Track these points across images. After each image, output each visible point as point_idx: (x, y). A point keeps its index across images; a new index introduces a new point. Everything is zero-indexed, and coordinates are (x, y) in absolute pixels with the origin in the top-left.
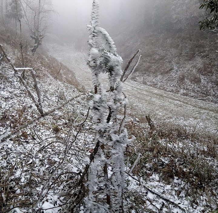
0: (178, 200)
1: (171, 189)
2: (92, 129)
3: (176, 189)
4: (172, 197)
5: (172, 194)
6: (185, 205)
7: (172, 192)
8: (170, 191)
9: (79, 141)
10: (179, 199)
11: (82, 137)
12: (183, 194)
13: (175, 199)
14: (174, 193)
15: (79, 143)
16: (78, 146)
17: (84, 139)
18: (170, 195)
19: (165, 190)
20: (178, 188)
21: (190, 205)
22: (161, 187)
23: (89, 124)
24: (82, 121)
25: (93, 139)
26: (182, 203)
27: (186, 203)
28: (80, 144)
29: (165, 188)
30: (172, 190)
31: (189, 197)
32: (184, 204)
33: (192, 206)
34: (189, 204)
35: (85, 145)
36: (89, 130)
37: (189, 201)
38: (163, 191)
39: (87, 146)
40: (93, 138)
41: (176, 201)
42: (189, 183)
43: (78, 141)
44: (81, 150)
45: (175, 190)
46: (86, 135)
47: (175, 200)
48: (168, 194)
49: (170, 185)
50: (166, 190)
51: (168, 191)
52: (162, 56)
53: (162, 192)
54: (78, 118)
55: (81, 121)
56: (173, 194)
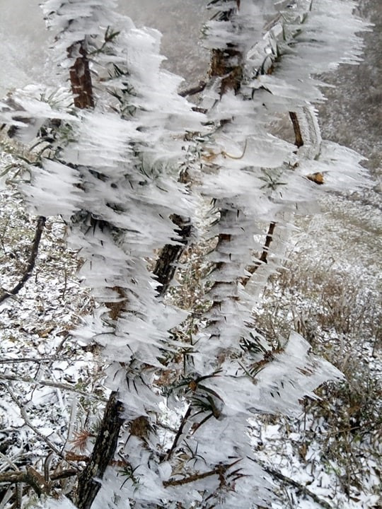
0: (301, 470)
1: (280, 437)
2: (55, 259)
3: (294, 436)
4: (285, 461)
5: (285, 453)
6: (325, 488)
7: (284, 446)
8: (277, 443)
9: (21, 305)
10: (304, 468)
11: (30, 290)
12: (314, 453)
13: (295, 469)
14: (289, 450)
15: (19, 312)
16: (19, 323)
17: (37, 294)
18: (279, 457)
19: (264, 441)
20: (299, 436)
21: (338, 488)
22: (250, 430)
23: (46, 247)
24: (24, 237)
25: (61, 291)
26: (316, 482)
27: (327, 479)
28: (25, 315)
29: (263, 432)
30: (282, 439)
31: (334, 464)
32: (323, 485)
33: (346, 491)
34: (337, 485)
35: (39, 315)
36: (48, 264)
37: (334, 476)
38: (259, 443)
39: (47, 318)
40: (62, 286)
41: (298, 473)
42: (322, 419)
43: (18, 306)
44: (31, 334)
45: (293, 442)
46: (40, 280)
47: (295, 472)
48: (274, 452)
49: (277, 427)
50: (267, 439)
51: (272, 443)
52: (202, 63)
53: (257, 445)
54: (11, 231)
55: (21, 239)
56: (288, 453)
